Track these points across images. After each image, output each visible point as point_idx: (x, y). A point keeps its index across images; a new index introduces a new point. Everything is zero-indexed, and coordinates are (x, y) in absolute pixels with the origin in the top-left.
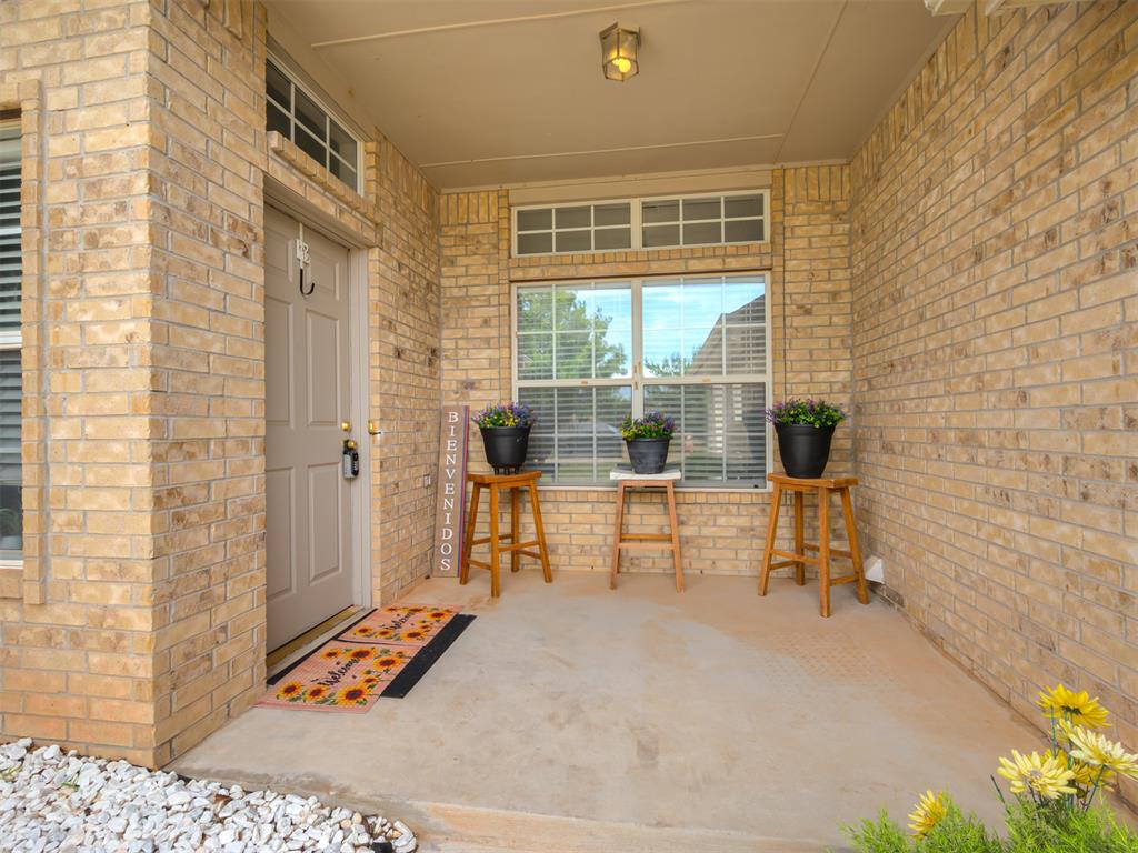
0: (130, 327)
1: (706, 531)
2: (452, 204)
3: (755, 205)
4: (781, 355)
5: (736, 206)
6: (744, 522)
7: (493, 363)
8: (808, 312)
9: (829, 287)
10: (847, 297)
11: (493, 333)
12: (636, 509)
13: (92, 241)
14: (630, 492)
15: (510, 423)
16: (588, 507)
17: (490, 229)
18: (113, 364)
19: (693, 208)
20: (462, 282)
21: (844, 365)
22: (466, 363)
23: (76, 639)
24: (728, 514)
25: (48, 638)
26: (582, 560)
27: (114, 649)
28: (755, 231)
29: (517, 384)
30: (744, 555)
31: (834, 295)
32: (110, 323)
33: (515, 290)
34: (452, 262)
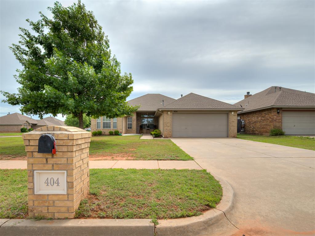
13: (134, 121)
14: (147, 129)
18: (135, 124)
25: (133, 131)
26: (145, 133)
33: (141, 119)
34: (138, 117)
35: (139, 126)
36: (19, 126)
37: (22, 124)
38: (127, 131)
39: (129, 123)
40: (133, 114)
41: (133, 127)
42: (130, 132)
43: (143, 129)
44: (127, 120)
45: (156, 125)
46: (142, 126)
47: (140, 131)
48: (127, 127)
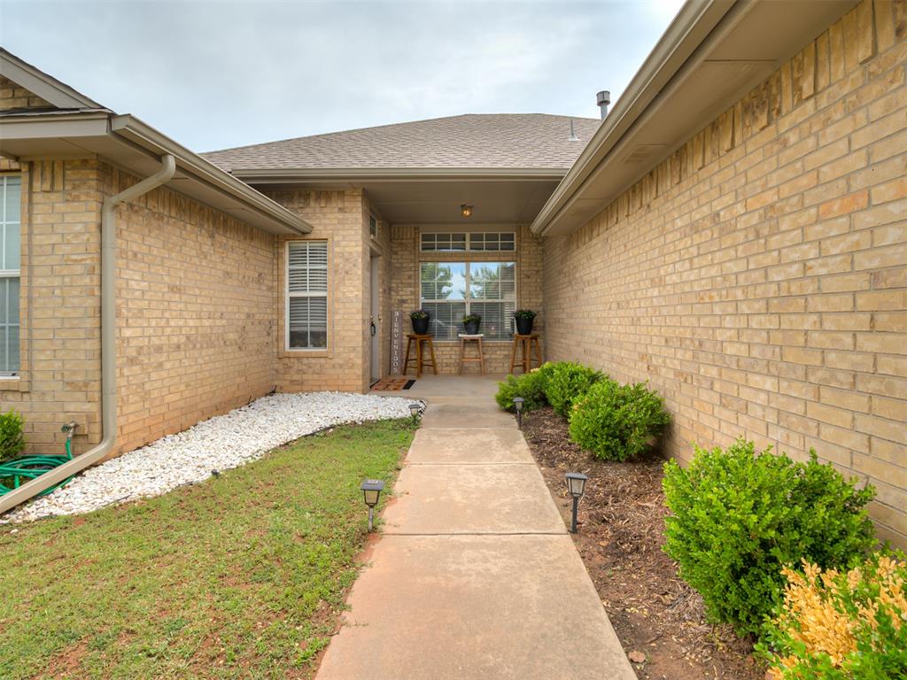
0: (357, 293)
1: (493, 356)
2: (396, 230)
3: (510, 237)
4: (519, 292)
5: (504, 237)
6: (506, 353)
7: (412, 293)
8: (529, 277)
9: (536, 269)
10: (542, 273)
11: (413, 281)
12: (467, 349)
13: (346, 273)
14: (466, 342)
15: (423, 317)
16: (449, 349)
17: (411, 241)
18: (352, 302)
19: (489, 237)
20: (400, 261)
21: (541, 296)
22: (401, 293)
23: (341, 366)
24: (501, 350)
25: (334, 366)
26: (447, 368)
27: (352, 368)
28: (510, 247)
29: (421, 301)
30: (506, 365)
31: (538, 271)
32: (351, 292)
33: (421, 264)
34: (396, 253)
38: (279, 366)
39: (306, 298)
40: (340, 216)
41: (337, 328)
42: (305, 377)
43: (436, 341)
44: (287, 267)
45: (534, 310)
46: (427, 319)
47: (413, 355)
48: (280, 328)
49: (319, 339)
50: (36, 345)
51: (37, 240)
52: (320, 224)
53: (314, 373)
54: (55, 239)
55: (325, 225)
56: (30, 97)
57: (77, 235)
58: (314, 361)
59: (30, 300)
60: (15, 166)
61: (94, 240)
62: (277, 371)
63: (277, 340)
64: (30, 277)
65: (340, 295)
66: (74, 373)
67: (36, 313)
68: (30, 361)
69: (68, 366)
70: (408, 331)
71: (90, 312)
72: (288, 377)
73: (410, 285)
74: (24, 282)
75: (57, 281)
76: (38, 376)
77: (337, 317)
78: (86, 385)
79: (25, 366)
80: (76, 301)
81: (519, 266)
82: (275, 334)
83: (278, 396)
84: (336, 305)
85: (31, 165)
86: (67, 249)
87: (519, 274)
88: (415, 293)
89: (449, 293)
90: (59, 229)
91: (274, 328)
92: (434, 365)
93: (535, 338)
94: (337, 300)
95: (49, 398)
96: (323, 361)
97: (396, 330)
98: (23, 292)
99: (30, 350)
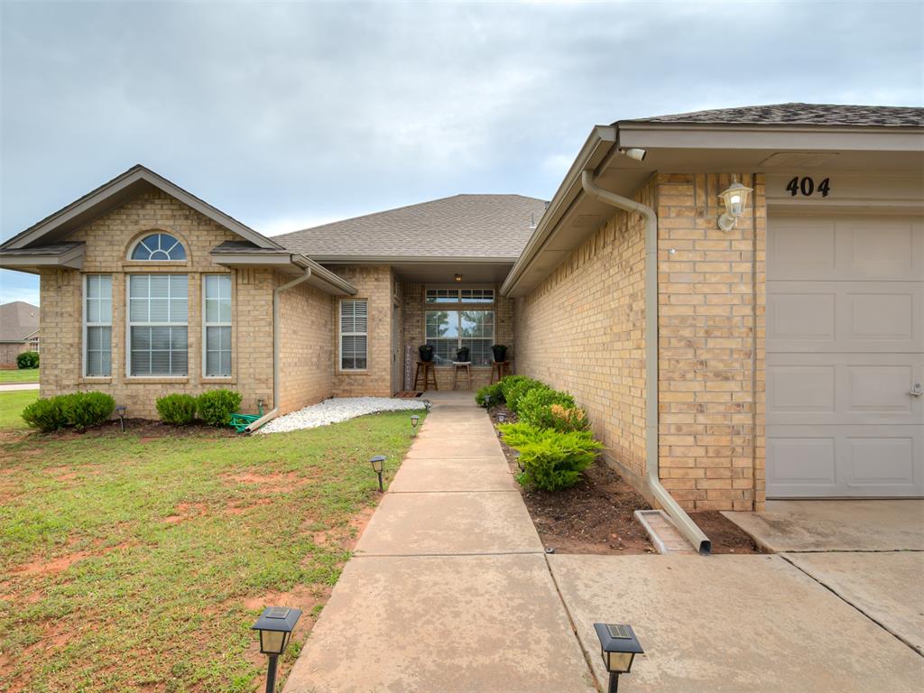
0: (387, 334)
1: (477, 378)
2: (409, 287)
3: (491, 293)
4: (497, 332)
5: (486, 293)
6: (487, 375)
7: (419, 333)
8: (503, 322)
9: (508, 316)
10: (513, 318)
11: (420, 324)
12: (459, 372)
13: (380, 320)
14: (458, 367)
15: (428, 350)
16: (446, 372)
17: (420, 295)
18: (384, 339)
20: (411, 310)
21: (511, 335)
22: (412, 332)
23: (376, 380)
24: (483, 373)
25: (371, 381)
26: (444, 386)
27: (383, 381)
29: (426, 338)
31: (510, 317)
32: (383, 333)
33: (426, 312)
34: (408, 304)
35: (417, 350)
36: (11, 346)
37: (22, 340)
38: (336, 381)
39: (353, 337)
40: (375, 283)
41: (374, 356)
42: (353, 387)
43: (437, 367)
44: (341, 316)
45: (507, 345)
46: (431, 351)
47: (421, 377)
48: (336, 356)
49: (362, 363)
50: (240, 361)
51: (240, 308)
52: (363, 289)
53: (358, 385)
54: (249, 308)
55: (366, 289)
56: (235, 235)
57: (262, 306)
58: (358, 377)
59: (237, 338)
60: (228, 270)
61: (271, 309)
62: (334, 383)
63: (335, 364)
64: (237, 327)
65: (376, 335)
66: (261, 374)
67: (240, 345)
68: (237, 368)
69: (257, 371)
70: (417, 359)
71: (269, 344)
72: (341, 388)
73: (418, 327)
74: (234, 329)
75: (252, 329)
76: (241, 376)
77: (375, 349)
78: (267, 380)
79: (234, 371)
80: (262, 339)
81: (496, 314)
82: (333, 360)
83: (335, 400)
84: (374, 341)
85: (237, 270)
86: (257, 313)
87: (497, 320)
88: (421, 333)
89: (446, 330)
90: (252, 303)
91: (333, 356)
92: (435, 384)
93: (507, 364)
94: (374, 338)
95: (247, 387)
96: (364, 377)
97: (408, 359)
98: (234, 334)
99: (237, 363)
